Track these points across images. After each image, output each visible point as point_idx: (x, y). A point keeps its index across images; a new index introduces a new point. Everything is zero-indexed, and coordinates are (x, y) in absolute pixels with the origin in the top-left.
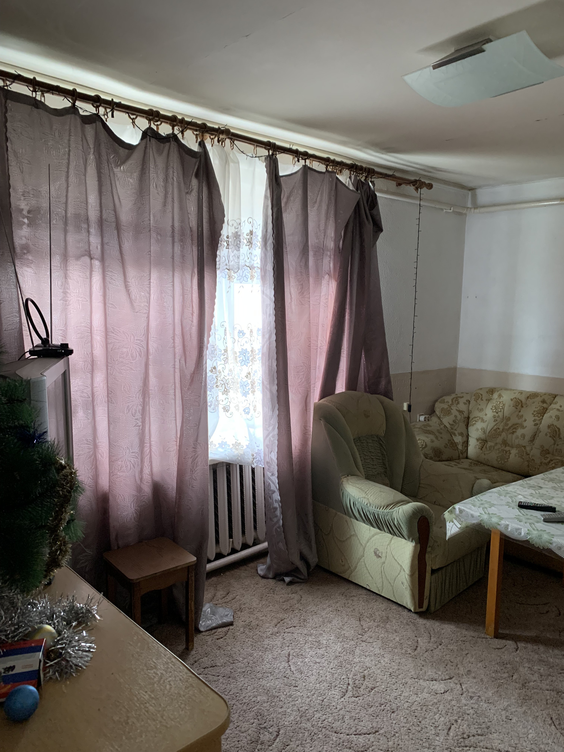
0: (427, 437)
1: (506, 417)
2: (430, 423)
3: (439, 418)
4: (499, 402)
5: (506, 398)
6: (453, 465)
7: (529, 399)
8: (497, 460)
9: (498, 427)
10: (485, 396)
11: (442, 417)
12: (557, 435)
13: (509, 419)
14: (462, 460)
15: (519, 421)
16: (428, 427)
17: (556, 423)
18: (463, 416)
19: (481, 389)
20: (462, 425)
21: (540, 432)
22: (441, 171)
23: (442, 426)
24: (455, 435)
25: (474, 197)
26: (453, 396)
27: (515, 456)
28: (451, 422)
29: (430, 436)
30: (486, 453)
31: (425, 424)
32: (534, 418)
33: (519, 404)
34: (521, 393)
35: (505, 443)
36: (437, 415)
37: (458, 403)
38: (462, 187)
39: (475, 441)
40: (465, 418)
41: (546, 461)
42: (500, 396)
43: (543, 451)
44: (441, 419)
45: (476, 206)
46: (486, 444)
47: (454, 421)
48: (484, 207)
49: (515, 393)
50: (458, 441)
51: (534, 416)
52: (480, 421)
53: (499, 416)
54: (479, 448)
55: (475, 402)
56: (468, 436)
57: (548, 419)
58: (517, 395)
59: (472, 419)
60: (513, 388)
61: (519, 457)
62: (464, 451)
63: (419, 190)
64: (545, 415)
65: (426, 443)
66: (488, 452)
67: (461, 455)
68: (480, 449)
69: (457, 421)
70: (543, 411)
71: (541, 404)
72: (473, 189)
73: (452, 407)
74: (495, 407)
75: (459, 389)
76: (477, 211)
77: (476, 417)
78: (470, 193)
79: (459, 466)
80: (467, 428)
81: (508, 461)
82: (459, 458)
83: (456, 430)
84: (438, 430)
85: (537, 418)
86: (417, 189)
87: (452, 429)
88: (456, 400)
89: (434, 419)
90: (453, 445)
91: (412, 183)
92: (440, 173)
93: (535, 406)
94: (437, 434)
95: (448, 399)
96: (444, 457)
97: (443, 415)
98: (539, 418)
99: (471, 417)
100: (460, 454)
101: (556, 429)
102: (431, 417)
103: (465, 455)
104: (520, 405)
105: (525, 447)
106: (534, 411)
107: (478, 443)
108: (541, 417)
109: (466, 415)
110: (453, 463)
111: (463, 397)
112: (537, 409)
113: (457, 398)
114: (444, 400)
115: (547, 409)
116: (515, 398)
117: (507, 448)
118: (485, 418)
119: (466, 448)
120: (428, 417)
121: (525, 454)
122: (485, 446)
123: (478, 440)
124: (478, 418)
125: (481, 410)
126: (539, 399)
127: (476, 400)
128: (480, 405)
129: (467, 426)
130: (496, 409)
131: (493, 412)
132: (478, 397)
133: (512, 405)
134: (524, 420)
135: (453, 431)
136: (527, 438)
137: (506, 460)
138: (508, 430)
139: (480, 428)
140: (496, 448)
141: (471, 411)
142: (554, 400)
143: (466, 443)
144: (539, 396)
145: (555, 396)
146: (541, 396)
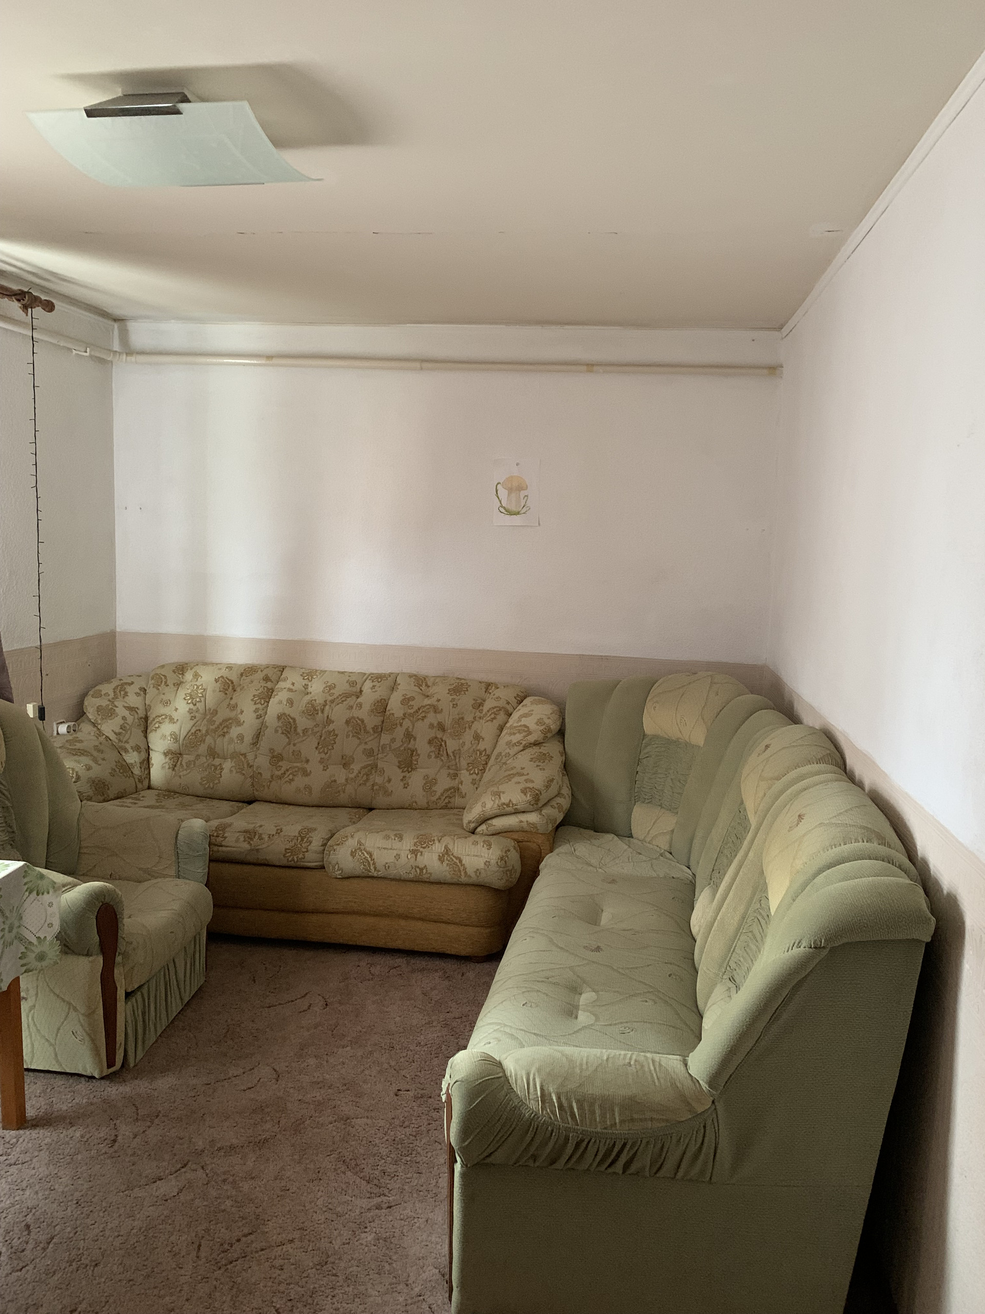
0: (79, 762)
1: (210, 709)
2: (79, 735)
3: (94, 725)
4: (195, 687)
5: (207, 678)
6: (130, 805)
7: (244, 677)
8: (201, 784)
9: (198, 728)
10: (172, 678)
11: (99, 722)
12: (292, 729)
13: (215, 712)
14: (142, 793)
15: (232, 714)
16: (77, 744)
17: (288, 711)
18: (136, 716)
19: (163, 666)
20: (138, 732)
21: (267, 727)
22: (69, 282)
23: (102, 739)
24: (126, 751)
25: (124, 336)
26: (115, 683)
27: (231, 771)
28: (118, 730)
29: (83, 758)
30: (181, 774)
31: (71, 738)
32: (254, 707)
33: (229, 687)
34: (230, 667)
35: (213, 753)
36: (90, 721)
37: (126, 694)
38: (104, 314)
39: (163, 757)
40: (141, 718)
41: (279, 773)
42: (196, 676)
43: (273, 757)
44: (99, 727)
45: (129, 351)
46: (180, 759)
47: (122, 727)
48: (142, 353)
49: (220, 669)
50: (132, 761)
51: (255, 704)
52: (167, 720)
53: (198, 710)
54: (169, 768)
55: (155, 690)
56: (148, 749)
57: (275, 706)
58: (224, 672)
59: (154, 720)
60: (214, 661)
61: (237, 772)
62: (145, 776)
63: (30, 310)
64: (272, 700)
65: (77, 772)
66: (185, 772)
67: (140, 786)
68: (170, 770)
69: (128, 727)
70: (268, 694)
71: (263, 684)
72: (123, 320)
73: (116, 703)
74: (191, 695)
75: (122, 670)
76: (132, 359)
77: (159, 716)
78: (116, 325)
79: (140, 803)
80: (146, 737)
81: (219, 782)
82: (137, 791)
83: (127, 742)
84: (95, 746)
85: (259, 706)
86: (25, 308)
87: (120, 740)
88: (121, 690)
89: (86, 728)
90: (125, 768)
91: (15, 295)
92: (65, 283)
93: (254, 687)
94: (95, 753)
95: (107, 688)
96: (112, 793)
97: (102, 719)
98: (263, 706)
99: (152, 716)
100: (137, 782)
101: (291, 720)
102: (79, 725)
103: (146, 783)
104: (231, 688)
105: (244, 755)
106: (254, 696)
107: (167, 760)
108: (266, 704)
109: (141, 713)
110: (128, 801)
111: (132, 683)
112: (257, 693)
113: (122, 685)
114: (100, 691)
115: (273, 691)
116: (222, 677)
117: (217, 762)
118: (175, 716)
119: (146, 772)
120: (74, 725)
121: (246, 766)
122: (179, 763)
123: (165, 754)
124: (163, 717)
125: (167, 703)
126: (260, 675)
127: (157, 686)
128: (164, 694)
129: (145, 732)
130: (192, 698)
131: (187, 703)
132: (160, 680)
133: (218, 690)
134: (239, 711)
135: (123, 744)
136: (248, 739)
137: (216, 781)
138: (215, 730)
139: (168, 734)
140: (197, 763)
141: (149, 705)
142: (281, 675)
143: (147, 763)
144: (259, 670)
145: (282, 669)
146: (262, 671)
